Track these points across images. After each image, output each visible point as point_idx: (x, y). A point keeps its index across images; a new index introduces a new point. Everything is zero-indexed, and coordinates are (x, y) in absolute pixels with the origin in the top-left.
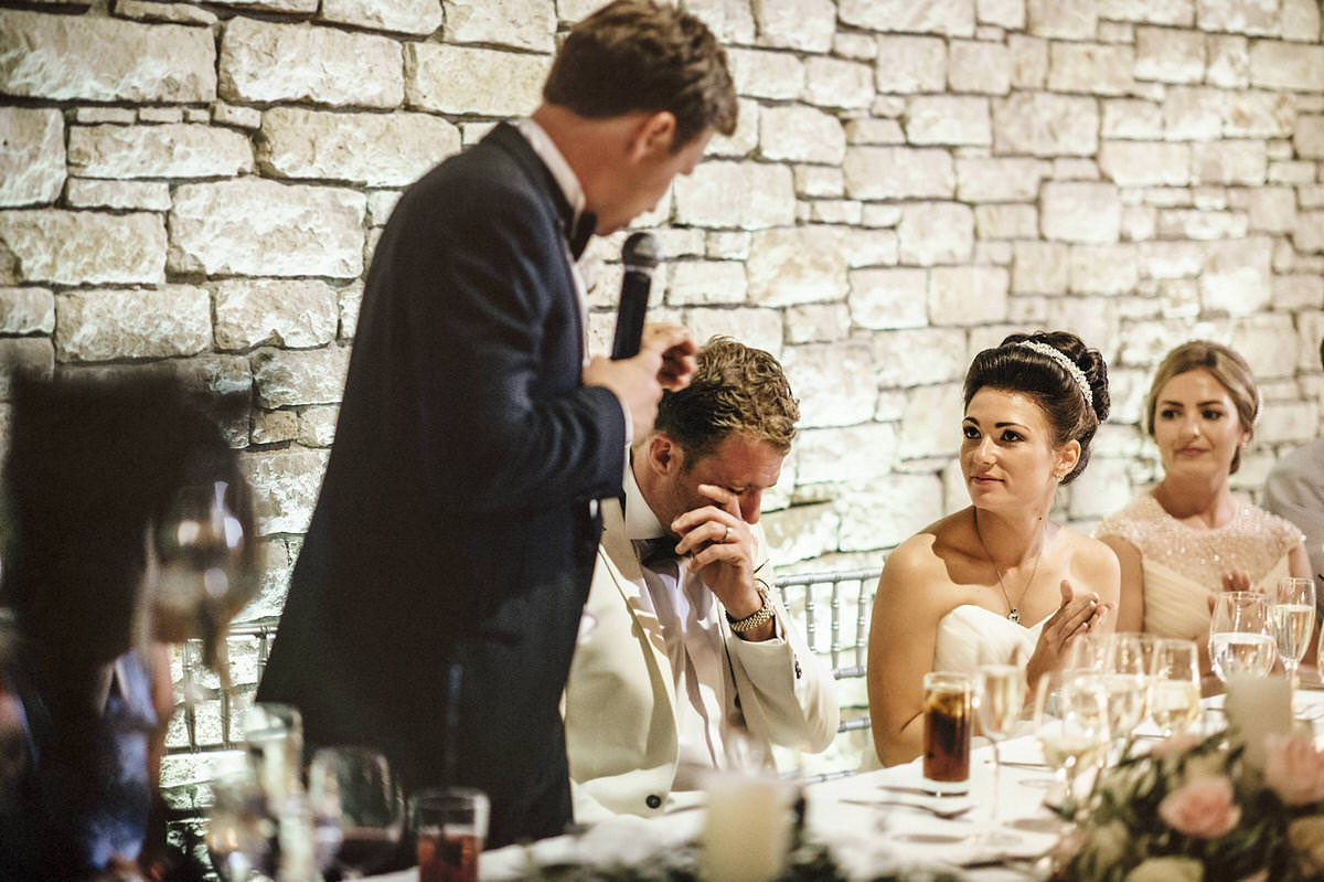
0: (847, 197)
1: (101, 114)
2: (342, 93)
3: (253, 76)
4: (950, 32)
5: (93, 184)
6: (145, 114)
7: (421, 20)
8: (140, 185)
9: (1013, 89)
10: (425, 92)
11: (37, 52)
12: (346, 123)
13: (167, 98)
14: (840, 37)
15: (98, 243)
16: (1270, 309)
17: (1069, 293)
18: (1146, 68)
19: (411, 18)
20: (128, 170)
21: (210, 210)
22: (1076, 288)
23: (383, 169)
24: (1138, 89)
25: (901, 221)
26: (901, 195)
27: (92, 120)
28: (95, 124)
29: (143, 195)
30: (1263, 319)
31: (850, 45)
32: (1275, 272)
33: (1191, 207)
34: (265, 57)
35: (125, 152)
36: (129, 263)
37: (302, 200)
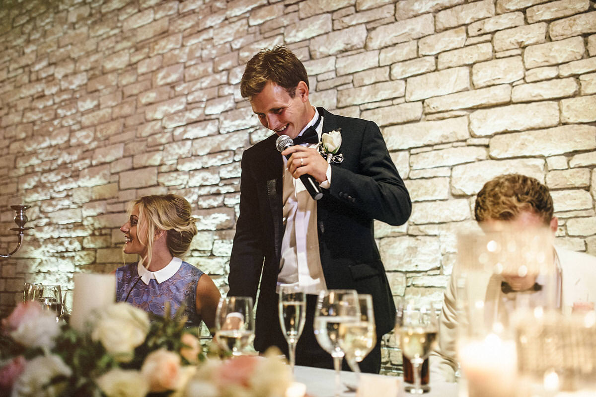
1: (418, 150)
2: (522, 125)
3: (479, 127)
5: (417, 171)
6: (435, 147)
7: (564, 91)
8: (436, 169)
10: (568, 116)
11: (392, 136)
12: (524, 136)
13: (444, 141)
15: (419, 188)
19: (560, 91)
20: (428, 165)
21: (463, 174)
23: (544, 148)
27: (415, 153)
28: (417, 154)
29: (437, 172)
34: (483, 121)
35: (426, 160)
36: (431, 193)
37: (505, 165)
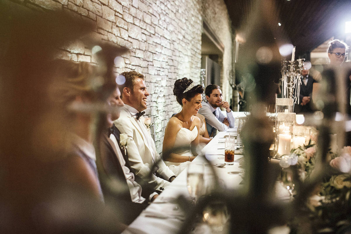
0: (130, 64)
4: (139, 40)
9: (145, 50)
14: (129, 38)
16: (166, 86)
17: (151, 82)
18: (157, 49)
22: (151, 81)
24: (156, 53)
25: (135, 69)
26: (135, 65)
30: (166, 87)
31: (130, 39)
32: (167, 81)
33: (160, 71)
